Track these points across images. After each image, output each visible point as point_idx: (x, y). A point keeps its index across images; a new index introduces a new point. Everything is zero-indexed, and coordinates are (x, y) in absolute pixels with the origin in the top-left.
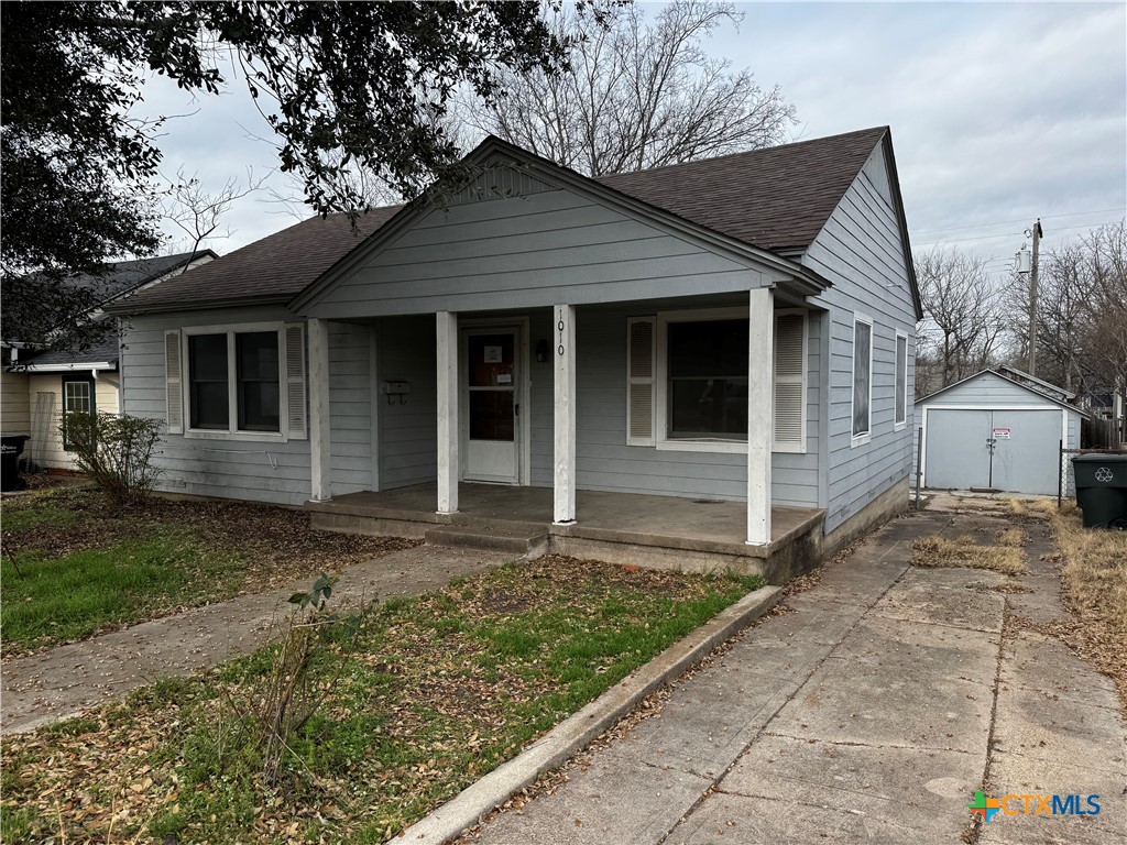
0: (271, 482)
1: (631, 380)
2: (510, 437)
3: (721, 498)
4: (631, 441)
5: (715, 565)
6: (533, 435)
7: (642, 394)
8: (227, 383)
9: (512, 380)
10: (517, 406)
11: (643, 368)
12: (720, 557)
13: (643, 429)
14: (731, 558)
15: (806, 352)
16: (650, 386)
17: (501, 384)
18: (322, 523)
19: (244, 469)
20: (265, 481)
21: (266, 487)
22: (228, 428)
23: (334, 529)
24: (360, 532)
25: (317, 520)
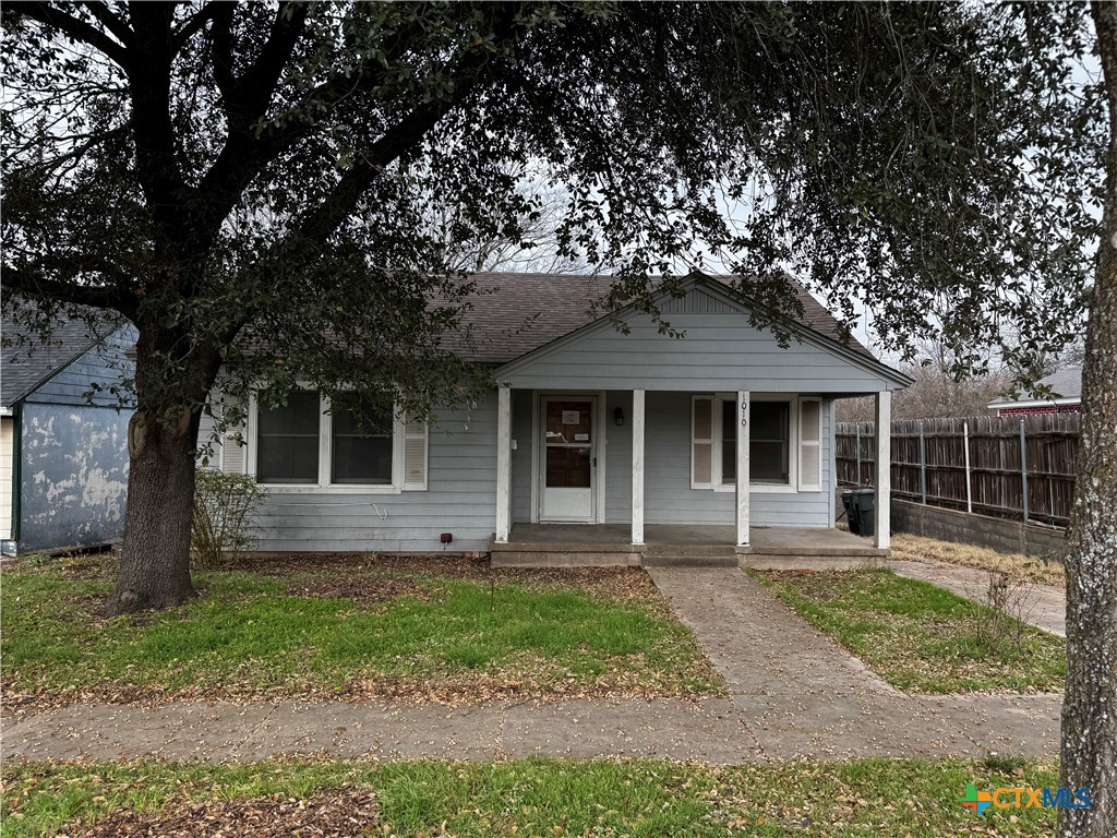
0: (377, 532)
1: (694, 441)
2: (587, 485)
3: (764, 525)
4: (695, 486)
5: (856, 564)
6: (607, 483)
7: (705, 451)
8: (318, 438)
9: (590, 437)
10: (595, 459)
11: (704, 432)
12: (859, 558)
13: (705, 476)
14: (866, 558)
15: (821, 426)
16: (710, 445)
17: (579, 442)
18: (506, 561)
19: (338, 522)
20: (369, 531)
21: (370, 537)
22: (317, 483)
23: (519, 565)
24: (549, 565)
25: (499, 559)
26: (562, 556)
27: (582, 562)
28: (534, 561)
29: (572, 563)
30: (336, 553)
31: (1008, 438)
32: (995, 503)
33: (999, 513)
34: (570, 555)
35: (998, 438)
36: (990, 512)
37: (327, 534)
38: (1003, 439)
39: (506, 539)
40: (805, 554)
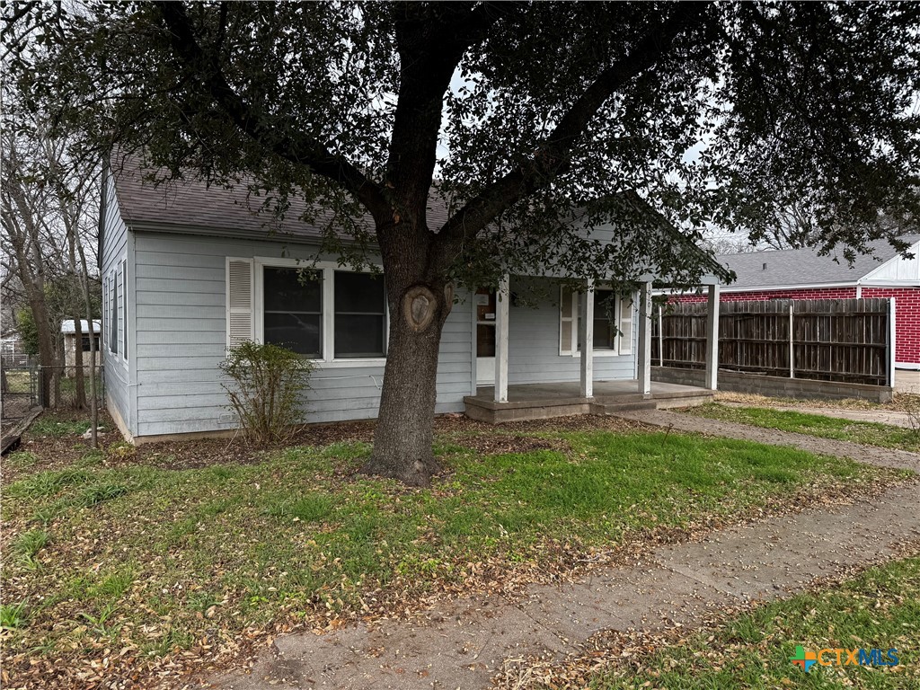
0: (374, 400)
1: (562, 319)
4: (562, 353)
5: (701, 401)
7: (568, 325)
8: (322, 316)
11: (568, 312)
13: (568, 347)
14: (705, 397)
16: (571, 322)
17: (489, 320)
18: (504, 417)
19: (342, 393)
20: (367, 401)
21: (369, 406)
22: (322, 357)
23: (514, 420)
24: (534, 418)
25: (501, 416)
26: (542, 410)
27: (554, 413)
28: (523, 416)
29: (547, 415)
30: (338, 422)
31: (700, 317)
32: (685, 359)
33: (688, 366)
34: (546, 409)
35: (691, 317)
36: (681, 365)
37: (331, 405)
38: (696, 317)
39: (506, 399)
40: (678, 397)
